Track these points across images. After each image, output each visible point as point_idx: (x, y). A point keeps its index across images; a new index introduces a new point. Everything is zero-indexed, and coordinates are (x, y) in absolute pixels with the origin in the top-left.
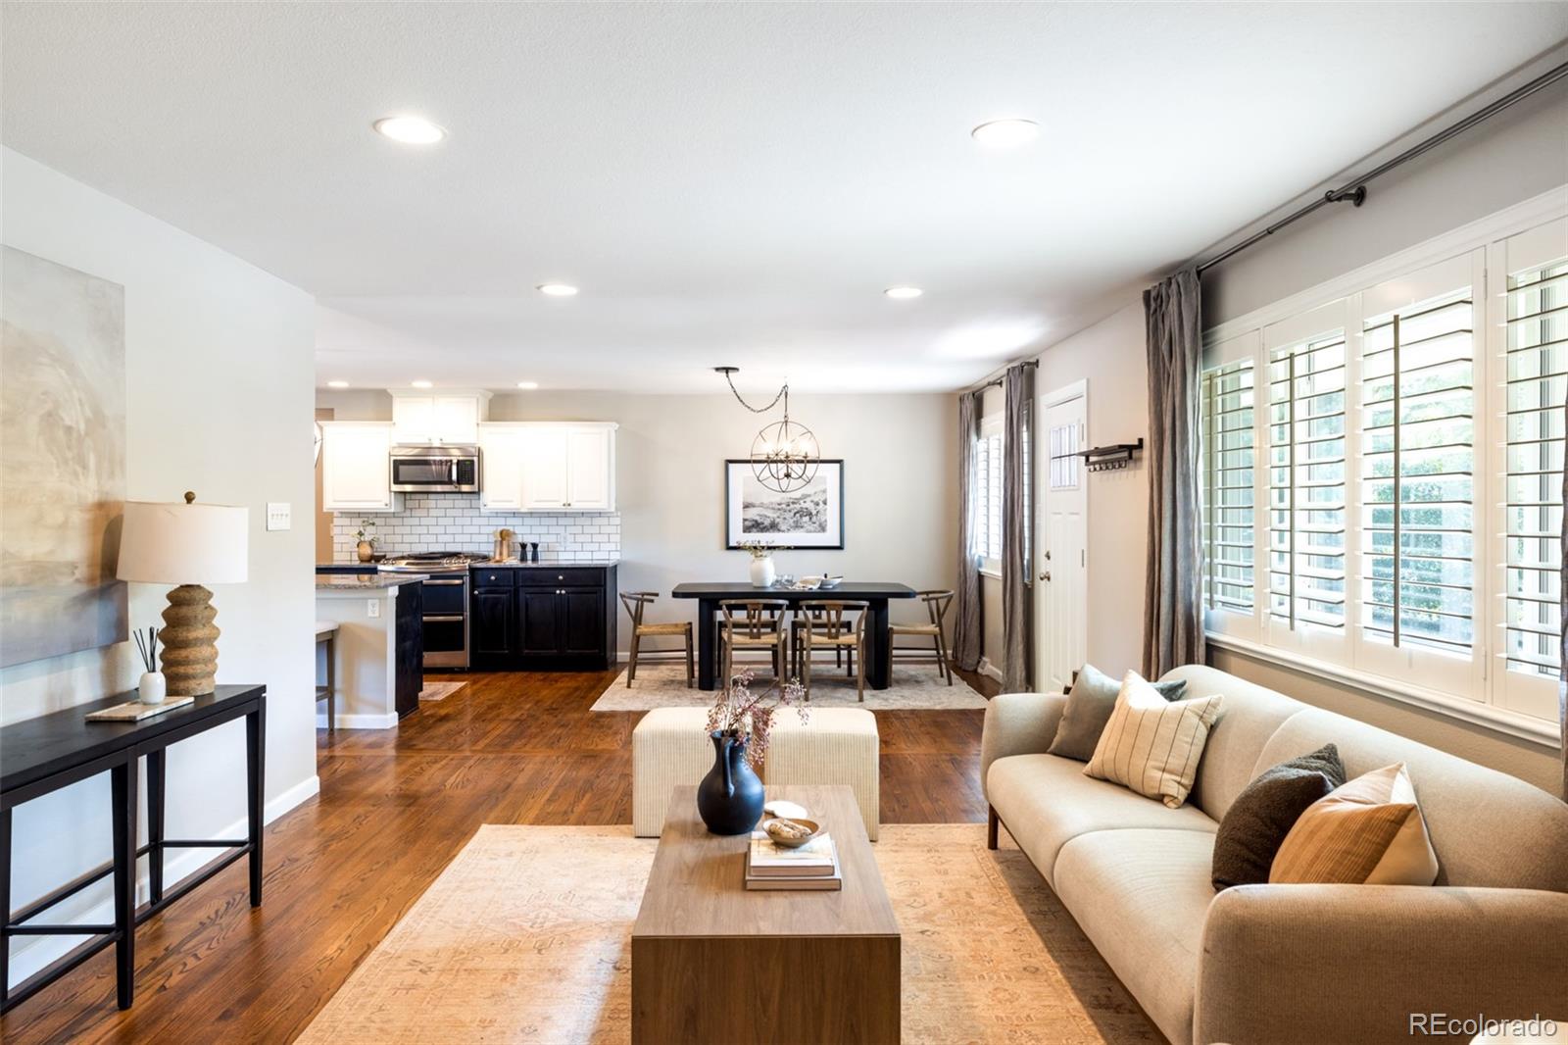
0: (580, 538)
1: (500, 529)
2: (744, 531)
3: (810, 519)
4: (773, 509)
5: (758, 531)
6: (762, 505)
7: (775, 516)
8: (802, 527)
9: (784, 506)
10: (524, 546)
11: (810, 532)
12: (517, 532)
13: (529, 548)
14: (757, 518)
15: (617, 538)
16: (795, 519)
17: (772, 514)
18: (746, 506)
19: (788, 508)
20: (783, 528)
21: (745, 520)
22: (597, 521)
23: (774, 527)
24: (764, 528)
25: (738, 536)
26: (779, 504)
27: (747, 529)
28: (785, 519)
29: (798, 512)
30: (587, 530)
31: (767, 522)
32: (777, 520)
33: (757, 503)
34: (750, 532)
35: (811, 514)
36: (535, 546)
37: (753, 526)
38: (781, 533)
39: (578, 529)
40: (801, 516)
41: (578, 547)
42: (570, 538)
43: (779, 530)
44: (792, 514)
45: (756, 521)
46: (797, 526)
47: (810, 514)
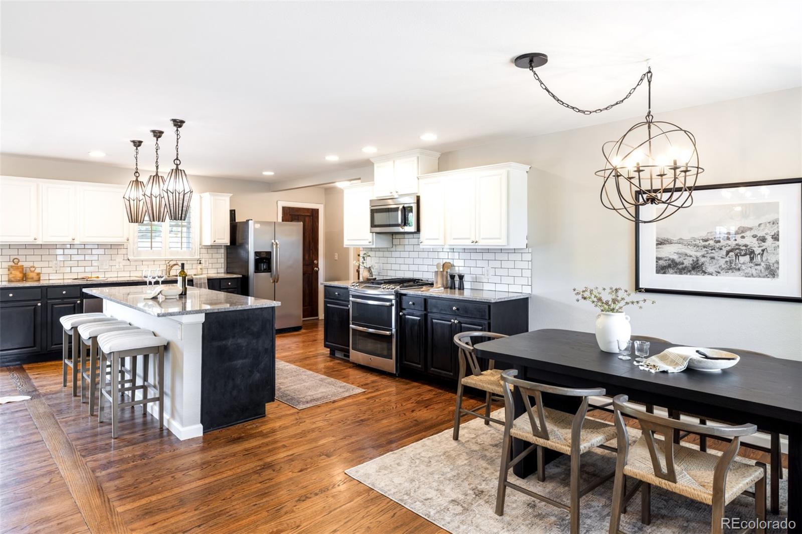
0: (499, 272)
1: (445, 261)
2: (658, 272)
3: (752, 259)
4: (695, 245)
5: (676, 273)
6: (680, 242)
7: (699, 254)
8: (739, 269)
9: (711, 242)
10: (452, 277)
11: (752, 276)
12: (455, 265)
13: (457, 278)
14: (675, 257)
15: (527, 273)
16: (728, 259)
17: (694, 253)
18: (660, 243)
19: (718, 245)
20: (710, 269)
21: (658, 259)
22: (512, 257)
23: (697, 268)
24: (684, 269)
25: (649, 278)
26: (706, 241)
27: (662, 269)
28: (713, 258)
29: (731, 251)
30: (505, 264)
31: (688, 262)
32: (702, 260)
33: (675, 239)
34: (664, 273)
35: (752, 252)
36: (461, 277)
37: (669, 266)
38: (706, 276)
39: (497, 264)
40: (736, 255)
41: (497, 279)
42: (492, 272)
43: (704, 272)
44: (724, 252)
45: (673, 261)
46: (731, 268)
47: (751, 254)
